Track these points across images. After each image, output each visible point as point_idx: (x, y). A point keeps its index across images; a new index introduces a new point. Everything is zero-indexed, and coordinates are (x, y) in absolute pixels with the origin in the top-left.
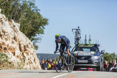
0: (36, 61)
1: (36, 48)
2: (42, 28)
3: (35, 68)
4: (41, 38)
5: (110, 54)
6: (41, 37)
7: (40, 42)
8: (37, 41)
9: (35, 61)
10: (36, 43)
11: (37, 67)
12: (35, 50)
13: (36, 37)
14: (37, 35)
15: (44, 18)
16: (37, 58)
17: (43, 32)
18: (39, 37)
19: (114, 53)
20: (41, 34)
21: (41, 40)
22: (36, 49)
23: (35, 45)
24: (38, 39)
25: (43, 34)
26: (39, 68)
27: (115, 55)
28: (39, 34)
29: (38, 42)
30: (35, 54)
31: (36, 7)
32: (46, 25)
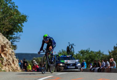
0: (15, 62)
1: (15, 47)
2: (20, 26)
3: (14, 69)
4: (19, 37)
5: (95, 52)
6: (20, 35)
7: (18, 41)
8: (15, 40)
9: (13, 62)
10: (14, 42)
11: (16, 68)
12: (13, 51)
13: (13, 36)
14: (15, 33)
15: (22, 14)
16: (16, 59)
17: (21, 30)
18: (17, 35)
19: (100, 51)
20: (20, 32)
21: (20, 39)
22: (15, 49)
23: (13, 44)
24: (17, 38)
25: (21, 33)
26: (18, 69)
27: (101, 53)
28: (17, 32)
29: (17, 41)
30: (14, 55)
31: (14, 3)
32: (25, 22)
